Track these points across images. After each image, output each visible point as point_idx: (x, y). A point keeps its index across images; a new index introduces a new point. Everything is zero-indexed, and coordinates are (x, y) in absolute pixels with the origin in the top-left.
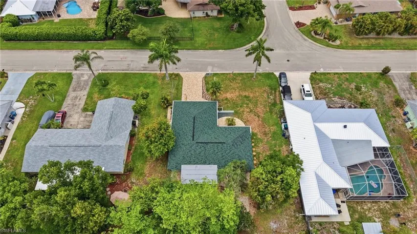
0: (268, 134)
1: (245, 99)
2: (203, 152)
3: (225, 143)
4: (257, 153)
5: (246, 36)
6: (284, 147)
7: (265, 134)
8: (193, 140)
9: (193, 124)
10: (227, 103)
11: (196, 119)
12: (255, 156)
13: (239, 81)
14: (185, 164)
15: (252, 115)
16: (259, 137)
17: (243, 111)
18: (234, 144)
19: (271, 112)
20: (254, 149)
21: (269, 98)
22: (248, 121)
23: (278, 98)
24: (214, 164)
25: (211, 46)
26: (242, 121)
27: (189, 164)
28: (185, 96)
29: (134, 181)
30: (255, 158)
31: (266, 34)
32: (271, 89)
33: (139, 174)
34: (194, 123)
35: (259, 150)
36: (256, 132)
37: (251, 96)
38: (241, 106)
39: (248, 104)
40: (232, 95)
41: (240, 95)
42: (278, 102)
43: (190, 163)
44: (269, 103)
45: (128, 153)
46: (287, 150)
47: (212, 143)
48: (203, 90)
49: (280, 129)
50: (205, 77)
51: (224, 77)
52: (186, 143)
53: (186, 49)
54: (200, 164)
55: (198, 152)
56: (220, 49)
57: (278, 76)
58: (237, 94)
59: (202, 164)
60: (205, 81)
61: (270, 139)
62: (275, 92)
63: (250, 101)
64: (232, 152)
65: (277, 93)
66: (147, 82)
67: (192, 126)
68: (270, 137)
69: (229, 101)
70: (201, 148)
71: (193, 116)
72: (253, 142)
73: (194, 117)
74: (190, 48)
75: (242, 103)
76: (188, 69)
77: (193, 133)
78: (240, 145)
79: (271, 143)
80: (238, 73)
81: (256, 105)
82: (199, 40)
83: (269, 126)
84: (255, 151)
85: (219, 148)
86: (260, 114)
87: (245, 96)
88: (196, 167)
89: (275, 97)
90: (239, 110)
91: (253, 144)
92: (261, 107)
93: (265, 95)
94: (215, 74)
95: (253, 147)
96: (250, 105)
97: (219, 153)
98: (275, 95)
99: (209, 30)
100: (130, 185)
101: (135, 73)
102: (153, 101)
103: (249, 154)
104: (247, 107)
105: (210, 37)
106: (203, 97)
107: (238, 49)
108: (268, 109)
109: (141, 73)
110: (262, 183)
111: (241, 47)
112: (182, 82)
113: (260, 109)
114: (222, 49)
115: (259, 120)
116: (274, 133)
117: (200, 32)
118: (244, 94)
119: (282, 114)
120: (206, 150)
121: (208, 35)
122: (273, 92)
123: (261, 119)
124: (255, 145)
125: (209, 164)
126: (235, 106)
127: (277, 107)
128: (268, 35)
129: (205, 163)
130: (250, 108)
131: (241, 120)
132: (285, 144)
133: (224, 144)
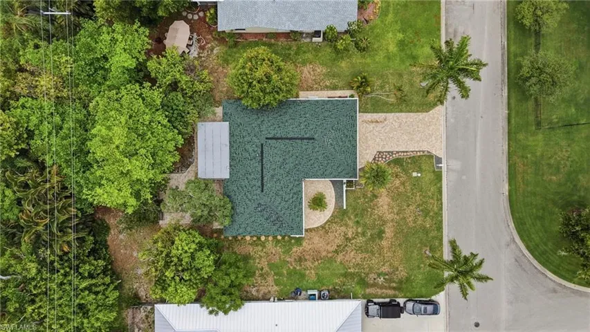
0: (301, 265)
1: (376, 231)
2: (248, 155)
3: (262, 191)
4: (264, 243)
5: (550, 244)
6: (276, 288)
7: (300, 260)
8: (267, 138)
9: (300, 136)
10: (365, 196)
11: (311, 141)
12: (259, 238)
13: (419, 222)
14: (230, 127)
15: (338, 242)
16: (294, 249)
17: (346, 225)
18: (263, 207)
19: (345, 275)
20: (270, 238)
21: (379, 275)
22: (327, 232)
23: (379, 291)
24: (230, 174)
25: (520, 168)
26: (326, 223)
27: (230, 134)
28: (381, 119)
29: (215, 52)
30: (255, 239)
31: (558, 288)
32: (401, 282)
33: (226, 57)
34: (302, 139)
35: (270, 245)
36: (304, 244)
37: (384, 243)
38: (358, 222)
39: (363, 234)
40: (386, 207)
41: (385, 223)
42: (368, 291)
43: (232, 135)
44: (367, 274)
45: (262, 34)
46: (269, 292)
47: (262, 170)
48: (398, 152)
49: (311, 285)
50: (430, 156)
51: (430, 194)
52: (263, 128)
53: (509, 115)
54: (230, 152)
55: (248, 147)
56: (510, 185)
57: (433, 298)
58: (389, 217)
59: (230, 155)
60: (419, 156)
61: (291, 268)
62: (394, 289)
63: (372, 238)
64: (249, 202)
65: (391, 292)
66: (415, 45)
67: (296, 136)
68: (294, 268)
69: (372, 201)
70: (255, 152)
71: (316, 136)
72: (283, 238)
73: (314, 139)
74: (513, 121)
75: (365, 225)
76: (452, 120)
77: (281, 138)
78: (262, 216)
79: (282, 268)
80: (441, 222)
81: (359, 249)
82: (537, 142)
83: (316, 268)
84: (267, 240)
85: (254, 182)
86: (341, 255)
87: (381, 232)
88: (226, 145)
89: (382, 287)
90: (350, 219)
91: (279, 238)
92: (358, 259)
93: (385, 269)
94: (439, 177)
95: (275, 237)
96: (360, 240)
97: (246, 181)
98: (386, 288)
99: (568, 163)
100: (209, 45)
101: (439, 18)
102: (368, 60)
103: (249, 229)
104: (357, 233)
105: (549, 164)
106: (380, 152)
107: (512, 225)
108: (352, 270)
109: (439, 30)
110: (165, 247)
111: (519, 233)
112: (418, 111)
113: (352, 257)
114: (510, 191)
115: (328, 252)
116: (303, 276)
117: (564, 143)
118: (386, 230)
119: (342, 294)
120: (251, 160)
121: (552, 161)
122: (394, 285)
123: (330, 255)
124: (278, 241)
125: (231, 166)
126: (359, 211)
127: (358, 288)
128: (555, 291)
129: (232, 158)
130: (354, 238)
131: (328, 221)
132: (281, 290)
133: (260, 190)
